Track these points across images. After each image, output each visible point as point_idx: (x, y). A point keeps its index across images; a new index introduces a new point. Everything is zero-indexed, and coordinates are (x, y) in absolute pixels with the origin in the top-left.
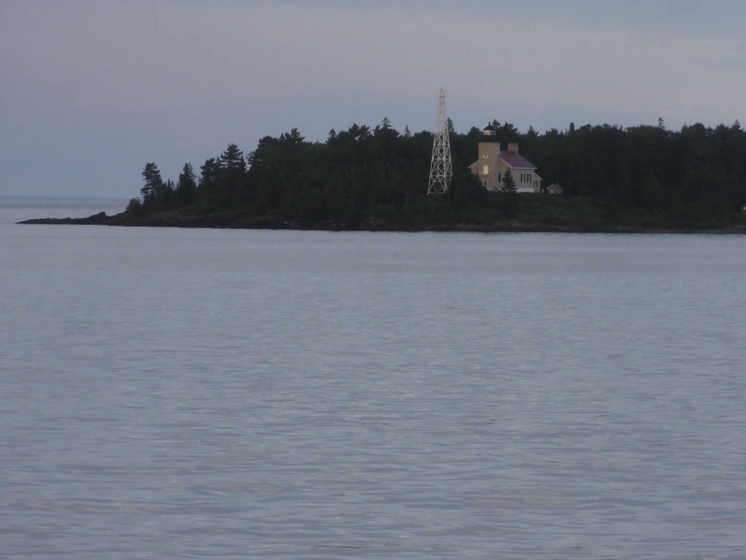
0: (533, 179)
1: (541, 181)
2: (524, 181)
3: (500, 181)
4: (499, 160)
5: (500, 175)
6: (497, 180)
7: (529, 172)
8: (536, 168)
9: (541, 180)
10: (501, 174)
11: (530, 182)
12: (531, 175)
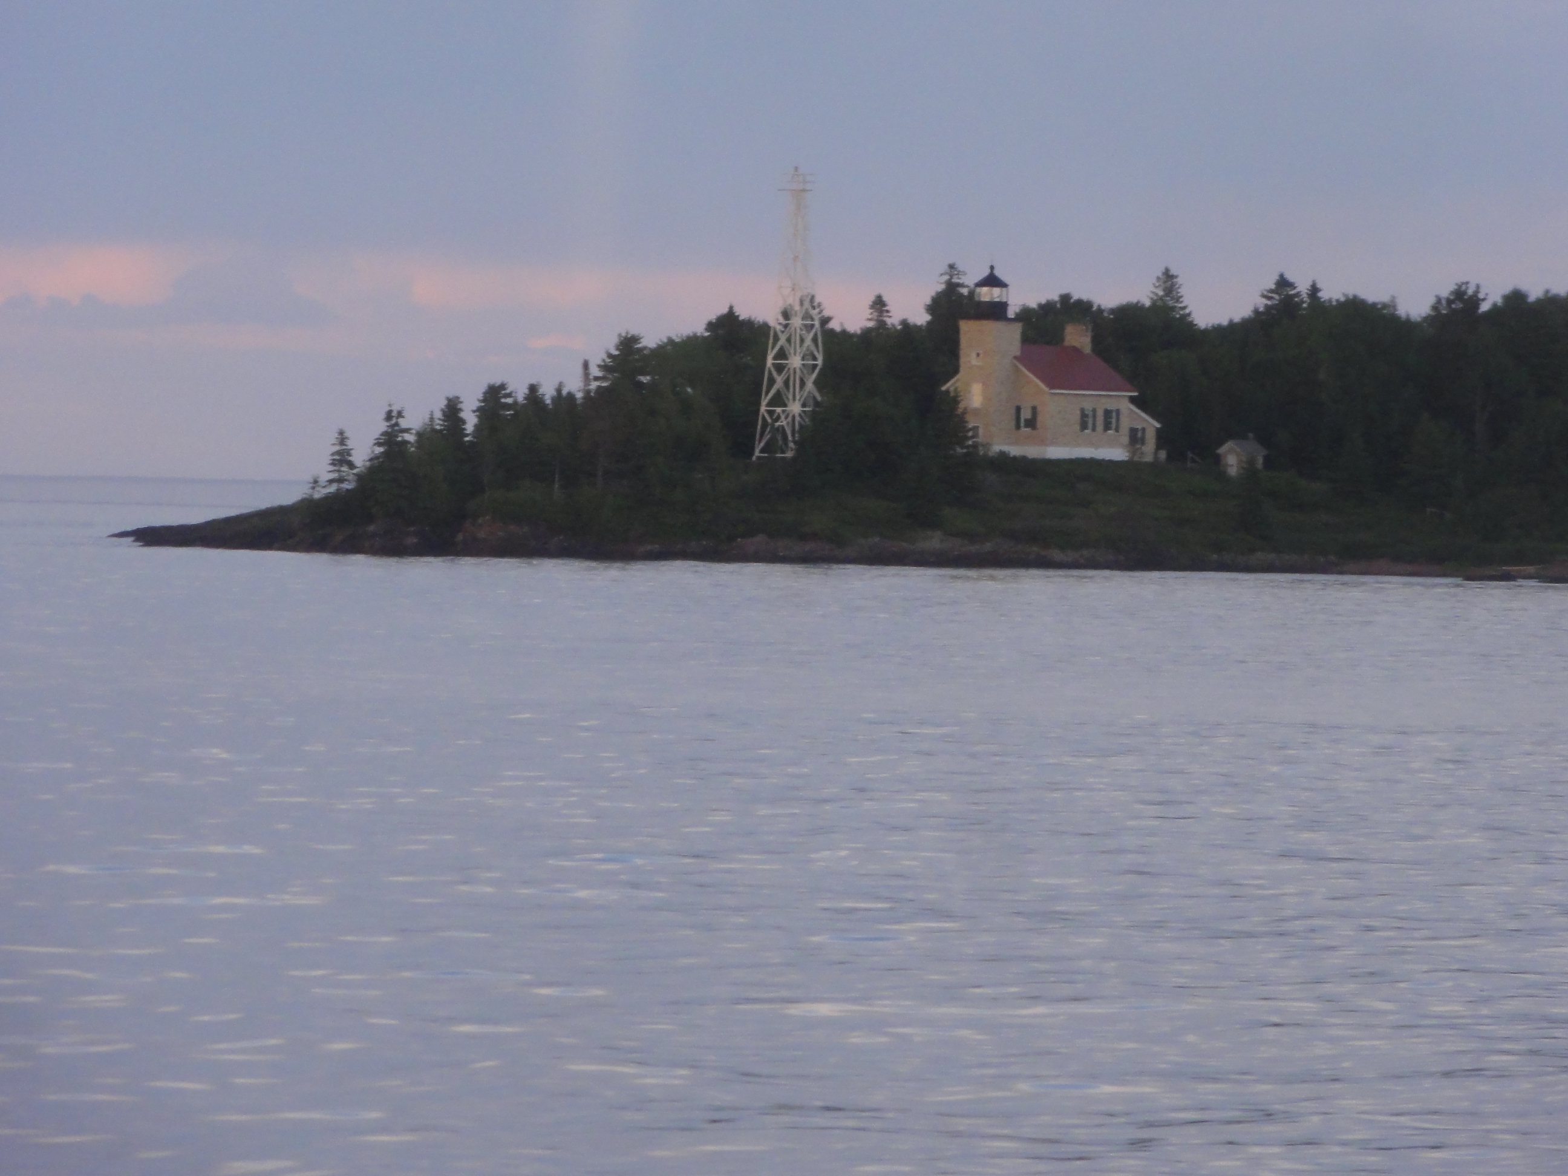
0: (1126, 424)
1: (1157, 429)
2: (1094, 430)
3: (1018, 427)
4: (1017, 370)
5: (1018, 409)
6: (1013, 423)
7: (1112, 405)
8: (1136, 394)
9: (1158, 425)
10: (1022, 407)
11: (1117, 430)
12: (1118, 412)
